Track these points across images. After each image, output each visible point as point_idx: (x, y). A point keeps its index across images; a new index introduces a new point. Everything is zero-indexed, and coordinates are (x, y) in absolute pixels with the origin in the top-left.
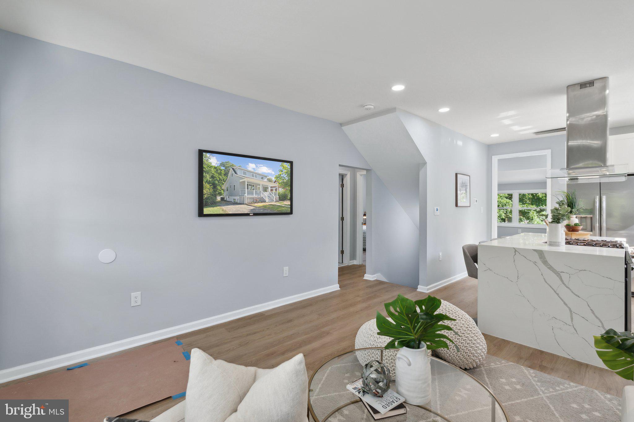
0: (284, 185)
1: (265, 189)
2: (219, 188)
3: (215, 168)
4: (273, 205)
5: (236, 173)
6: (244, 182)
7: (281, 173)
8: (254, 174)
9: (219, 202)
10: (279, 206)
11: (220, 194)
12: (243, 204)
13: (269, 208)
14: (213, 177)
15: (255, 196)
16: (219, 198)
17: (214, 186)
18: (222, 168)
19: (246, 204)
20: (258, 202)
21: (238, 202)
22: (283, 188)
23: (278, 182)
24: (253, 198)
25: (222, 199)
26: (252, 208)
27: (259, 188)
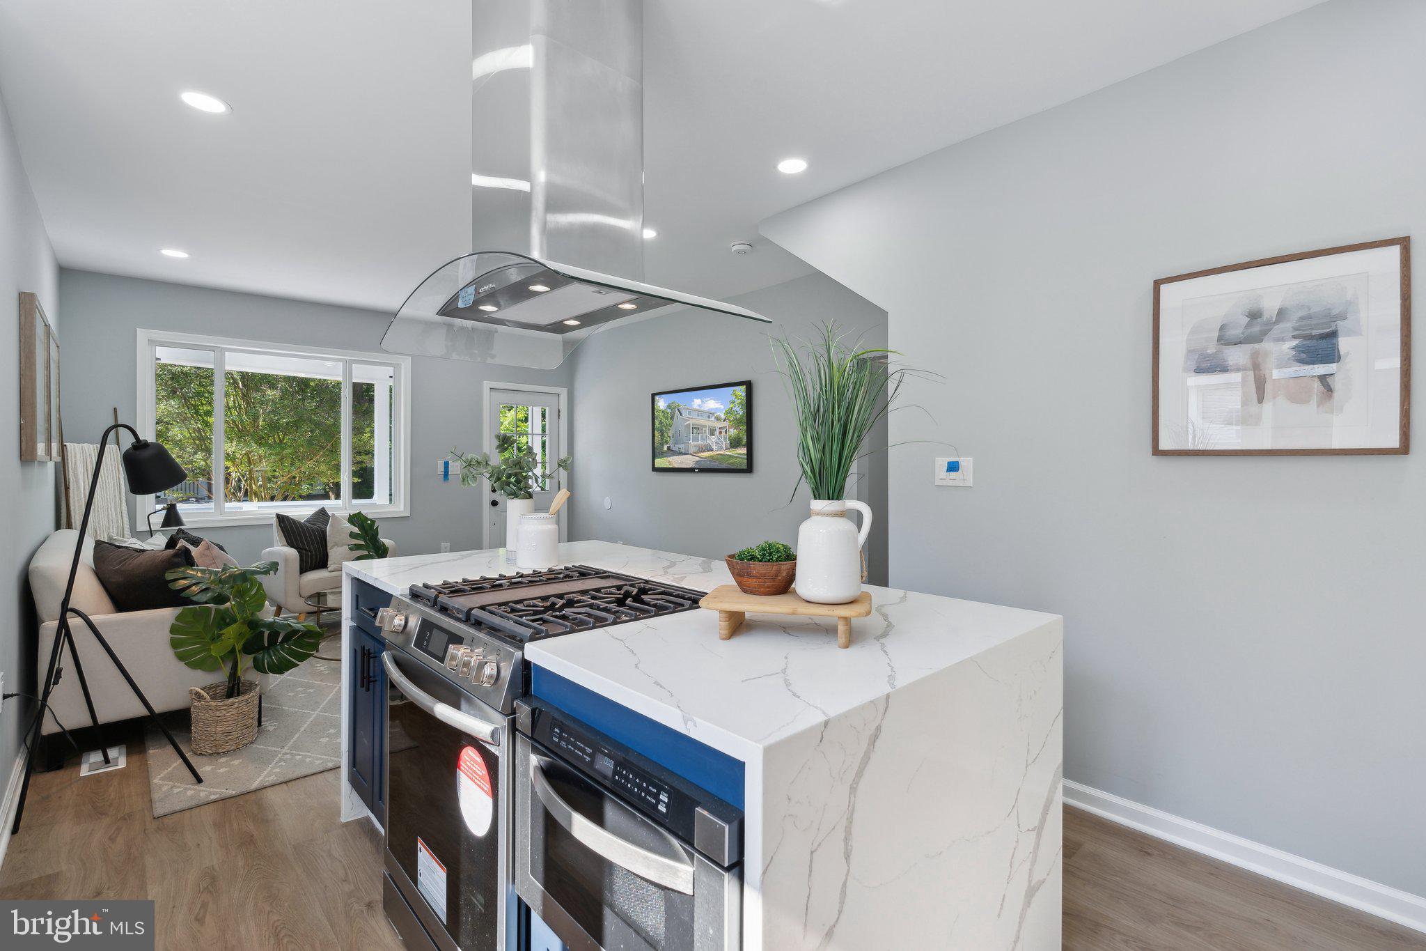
0: (737, 423)
1: (712, 433)
2: (665, 434)
3: (663, 412)
4: (721, 454)
5: (681, 414)
6: (689, 424)
7: (732, 405)
8: (700, 413)
9: (666, 452)
10: (730, 456)
11: (667, 442)
12: (688, 454)
13: (717, 459)
14: (661, 423)
15: (700, 442)
16: (665, 448)
17: (662, 433)
18: (669, 411)
19: (691, 454)
20: (705, 451)
21: (683, 451)
22: (735, 428)
23: (729, 420)
24: (698, 446)
25: (669, 448)
26: (697, 459)
27: (705, 431)
